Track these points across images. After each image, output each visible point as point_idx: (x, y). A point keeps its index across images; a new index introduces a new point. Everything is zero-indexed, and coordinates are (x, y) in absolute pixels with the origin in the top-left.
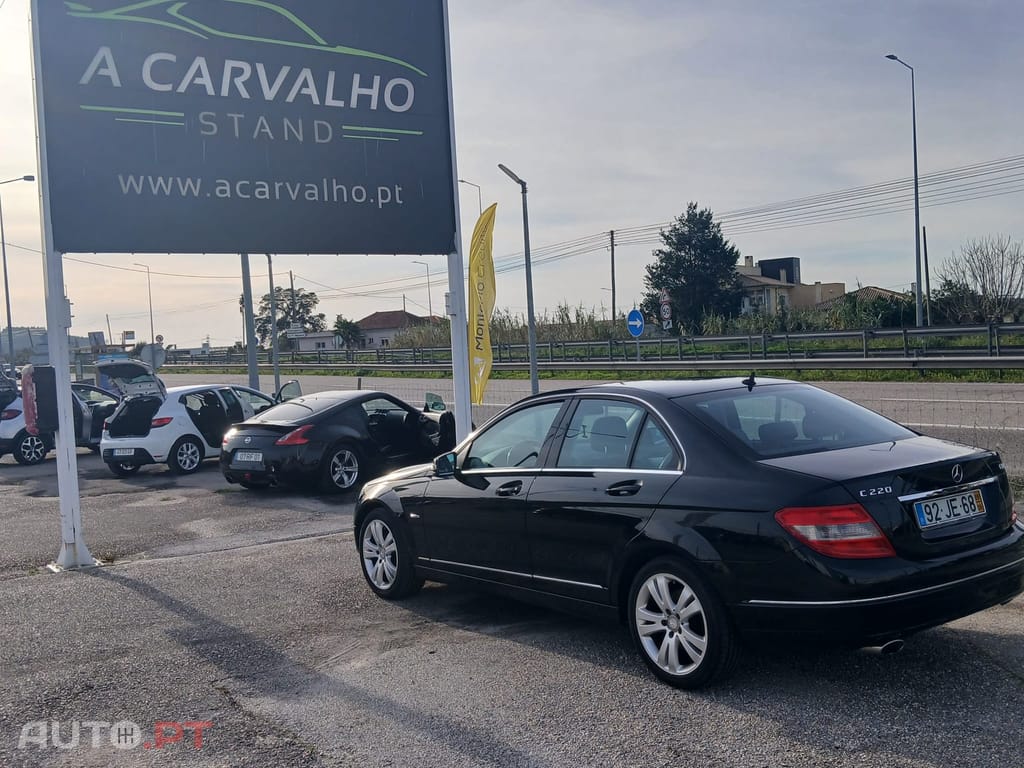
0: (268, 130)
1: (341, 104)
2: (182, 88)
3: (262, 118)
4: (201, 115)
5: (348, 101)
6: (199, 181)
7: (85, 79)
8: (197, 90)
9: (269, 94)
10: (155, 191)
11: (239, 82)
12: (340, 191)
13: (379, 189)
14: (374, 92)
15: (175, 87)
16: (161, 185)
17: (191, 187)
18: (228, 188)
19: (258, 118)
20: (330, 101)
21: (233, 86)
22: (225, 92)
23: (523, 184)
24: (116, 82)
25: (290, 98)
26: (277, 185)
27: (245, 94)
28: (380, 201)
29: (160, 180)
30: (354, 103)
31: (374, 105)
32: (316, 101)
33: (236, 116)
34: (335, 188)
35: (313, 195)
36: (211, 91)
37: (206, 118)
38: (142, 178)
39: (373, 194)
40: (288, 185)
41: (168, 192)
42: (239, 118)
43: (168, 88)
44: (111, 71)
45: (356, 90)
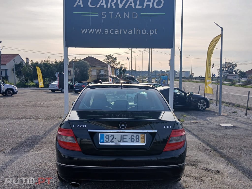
0: (119, 16)
1: (141, 7)
2: (98, 7)
3: (118, 13)
4: (102, 13)
5: (143, 6)
6: (101, 30)
7: (75, 6)
8: (102, 6)
9: (120, 6)
10: (90, 33)
11: (113, 4)
12: (138, 31)
13: (150, 30)
14: (151, 3)
15: (96, 6)
16: (91, 31)
17: (99, 31)
18: (108, 31)
19: (117, 13)
20: (137, 7)
21: (111, 5)
22: (109, 7)
23: (222, 28)
24: (82, 6)
25: (126, 7)
26: (121, 30)
27: (114, 7)
28: (150, 34)
29: (91, 30)
30: (144, 7)
31: (151, 7)
32: (134, 7)
33: (111, 13)
34: (137, 30)
35: (130, 33)
36: (105, 7)
37: (103, 14)
38: (87, 29)
39: (148, 32)
40: (124, 30)
41: (93, 33)
42: (112, 13)
43: (94, 6)
44: (81, 4)
45: (146, 3)
